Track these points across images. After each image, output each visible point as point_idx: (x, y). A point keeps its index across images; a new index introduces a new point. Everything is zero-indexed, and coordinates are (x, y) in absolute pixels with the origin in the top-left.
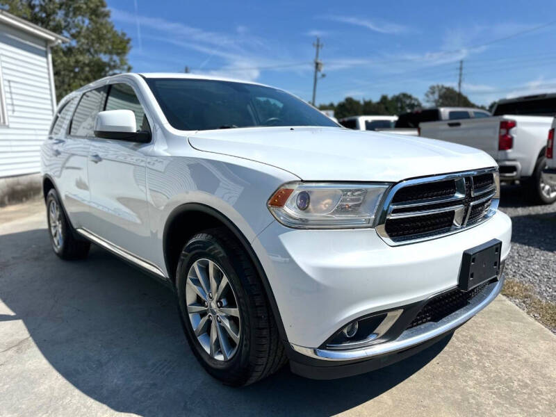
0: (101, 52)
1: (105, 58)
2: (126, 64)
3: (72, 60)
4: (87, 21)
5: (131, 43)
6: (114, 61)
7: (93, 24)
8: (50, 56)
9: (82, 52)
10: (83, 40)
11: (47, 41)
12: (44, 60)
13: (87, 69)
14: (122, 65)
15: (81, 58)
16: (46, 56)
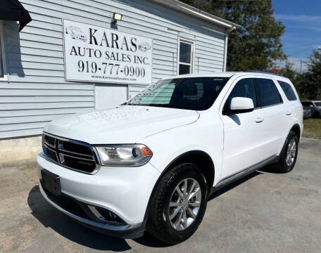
0: (263, 37)
1: (265, 41)
2: (279, 43)
3: (244, 44)
4: (258, 18)
5: (285, 29)
6: (271, 42)
7: (261, 20)
8: (227, 39)
9: (251, 38)
10: (253, 31)
11: (227, 28)
12: (223, 42)
13: (252, 49)
14: (276, 44)
15: (250, 42)
16: (225, 40)
